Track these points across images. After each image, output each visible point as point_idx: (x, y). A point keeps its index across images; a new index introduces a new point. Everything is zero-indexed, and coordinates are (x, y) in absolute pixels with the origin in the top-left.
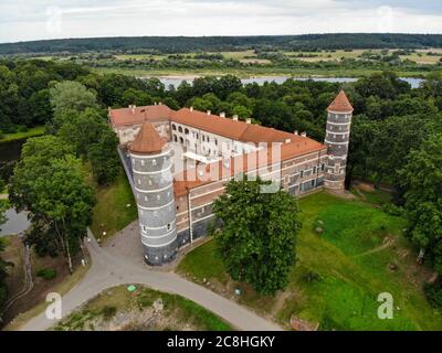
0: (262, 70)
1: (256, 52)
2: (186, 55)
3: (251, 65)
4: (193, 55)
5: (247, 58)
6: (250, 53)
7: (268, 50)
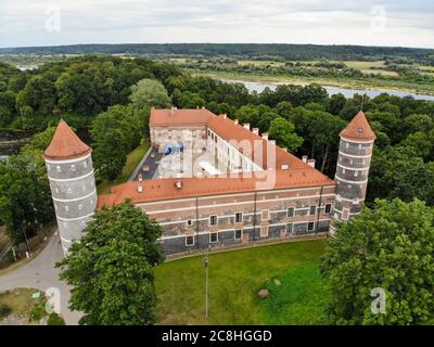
0: (382, 82)
1: (386, 64)
2: (306, 63)
3: (373, 76)
4: (314, 63)
5: (372, 68)
6: (380, 64)
7: (402, 62)
